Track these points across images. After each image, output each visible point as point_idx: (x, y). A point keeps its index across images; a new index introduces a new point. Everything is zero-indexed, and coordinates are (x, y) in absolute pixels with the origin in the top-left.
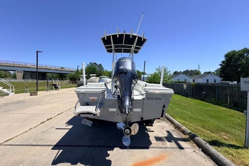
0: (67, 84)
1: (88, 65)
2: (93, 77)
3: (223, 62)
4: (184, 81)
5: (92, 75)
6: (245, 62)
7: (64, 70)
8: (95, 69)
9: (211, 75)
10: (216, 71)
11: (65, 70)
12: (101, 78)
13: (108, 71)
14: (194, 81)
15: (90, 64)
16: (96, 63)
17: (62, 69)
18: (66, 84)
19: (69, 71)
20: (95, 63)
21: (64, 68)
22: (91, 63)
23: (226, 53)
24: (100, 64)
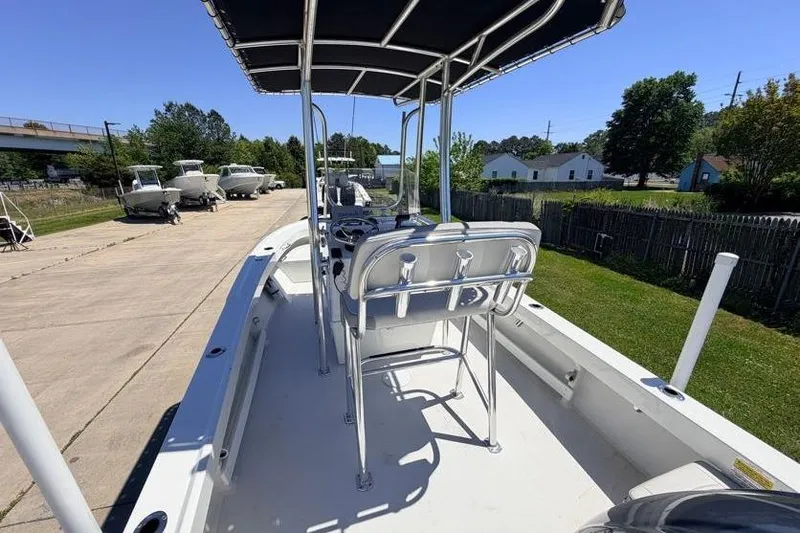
0: (74, 199)
1: (157, 113)
2: (190, 174)
3: (617, 115)
4: (510, 177)
5: (183, 162)
6: (669, 117)
7: (41, 133)
8: (193, 133)
9: (583, 157)
10: (586, 140)
11: (51, 134)
12: (226, 173)
13: (252, 139)
14: (535, 175)
15: (169, 108)
16: (193, 108)
17: (31, 132)
18: (68, 201)
19: (75, 141)
20: (189, 107)
21: (44, 128)
22: (171, 104)
23: (629, 87)
24: (214, 113)
